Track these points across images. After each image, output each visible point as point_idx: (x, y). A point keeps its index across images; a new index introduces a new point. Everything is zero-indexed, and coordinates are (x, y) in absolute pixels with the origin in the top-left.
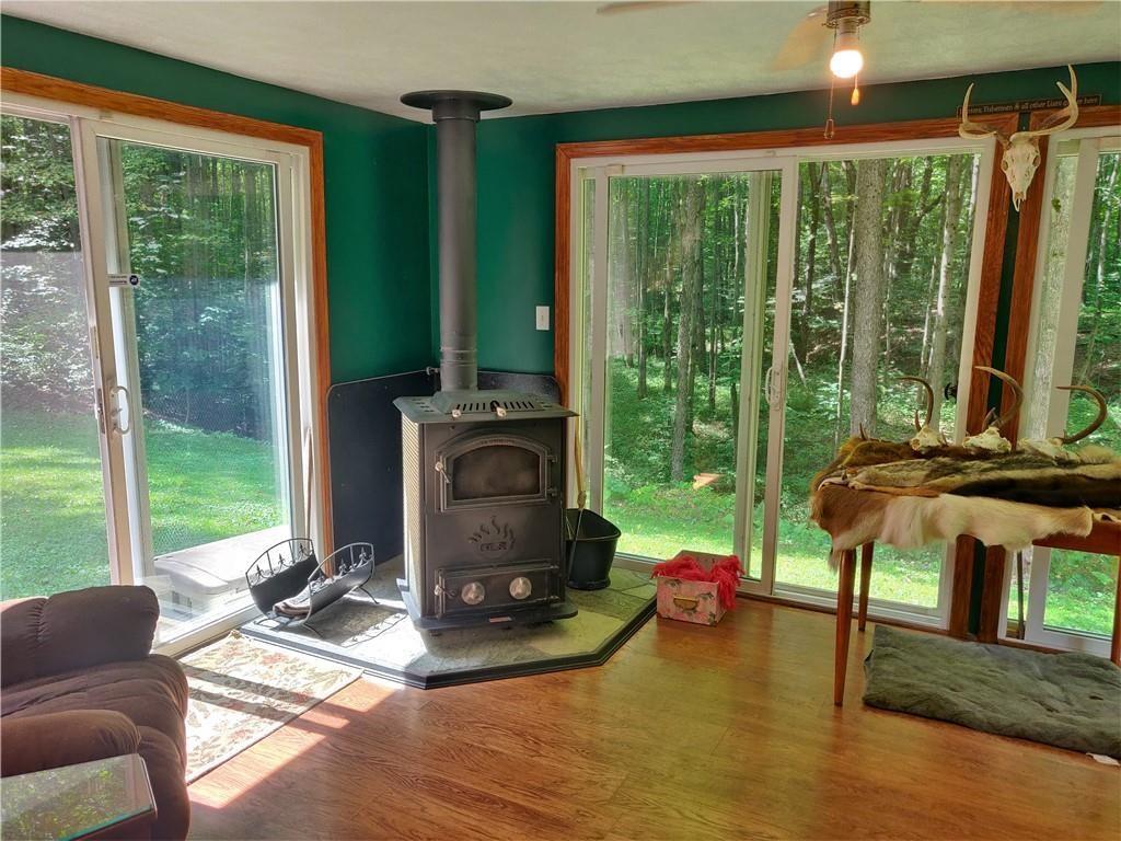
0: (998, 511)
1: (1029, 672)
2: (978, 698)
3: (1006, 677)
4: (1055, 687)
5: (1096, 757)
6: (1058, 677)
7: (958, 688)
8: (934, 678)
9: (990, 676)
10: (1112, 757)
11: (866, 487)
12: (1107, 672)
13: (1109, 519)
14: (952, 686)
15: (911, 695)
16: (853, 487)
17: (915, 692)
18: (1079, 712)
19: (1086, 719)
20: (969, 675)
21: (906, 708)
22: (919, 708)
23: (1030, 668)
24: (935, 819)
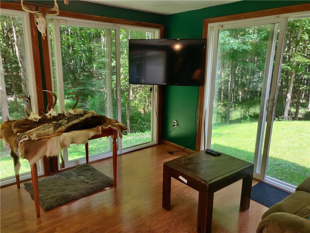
0: (80, 134)
1: (74, 176)
2: (71, 190)
3: (71, 180)
4: (82, 176)
5: (106, 189)
6: (81, 174)
7: (64, 190)
8: (56, 191)
9: (68, 182)
10: (108, 187)
11: (38, 138)
12: (89, 167)
13: (103, 128)
14: (62, 190)
15: (58, 199)
16: (34, 140)
17: (58, 198)
18: (93, 180)
19: (96, 181)
20: (63, 184)
21: (58, 204)
22: (63, 202)
23: (74, 175)
24: (97, 230)
